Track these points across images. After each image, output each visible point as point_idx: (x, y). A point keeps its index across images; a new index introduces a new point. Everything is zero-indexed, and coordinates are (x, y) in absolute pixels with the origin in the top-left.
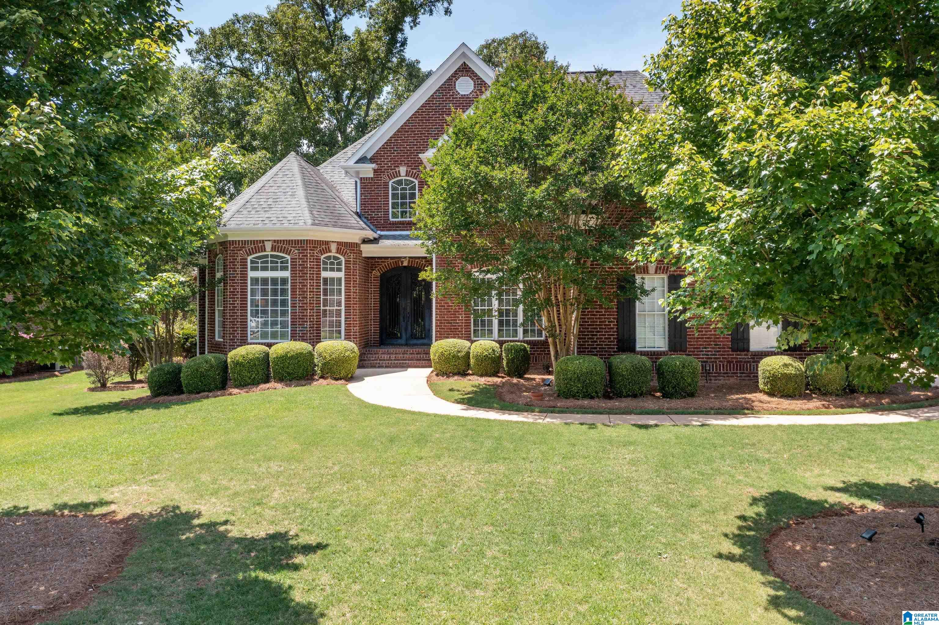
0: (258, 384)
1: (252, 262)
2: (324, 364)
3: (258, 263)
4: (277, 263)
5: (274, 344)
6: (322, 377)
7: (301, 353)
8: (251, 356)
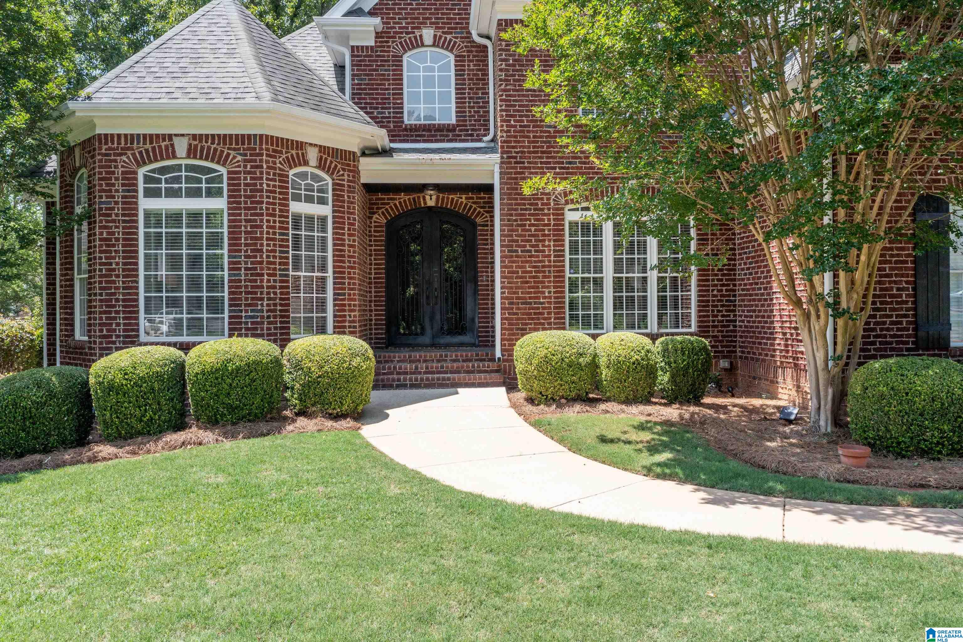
0: (161, 431)
1: (148, 179)
2: (307, 386)
3: (159, 181)
4: (199, 181)
5: (194, 344)
6: (302, 413)
7: (258, 363)
8: (142, 371)
